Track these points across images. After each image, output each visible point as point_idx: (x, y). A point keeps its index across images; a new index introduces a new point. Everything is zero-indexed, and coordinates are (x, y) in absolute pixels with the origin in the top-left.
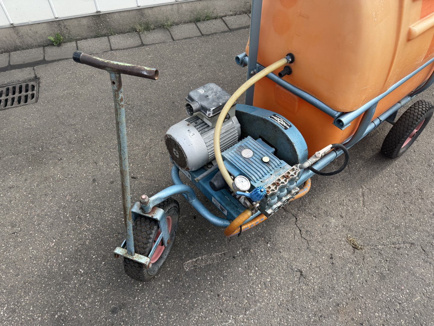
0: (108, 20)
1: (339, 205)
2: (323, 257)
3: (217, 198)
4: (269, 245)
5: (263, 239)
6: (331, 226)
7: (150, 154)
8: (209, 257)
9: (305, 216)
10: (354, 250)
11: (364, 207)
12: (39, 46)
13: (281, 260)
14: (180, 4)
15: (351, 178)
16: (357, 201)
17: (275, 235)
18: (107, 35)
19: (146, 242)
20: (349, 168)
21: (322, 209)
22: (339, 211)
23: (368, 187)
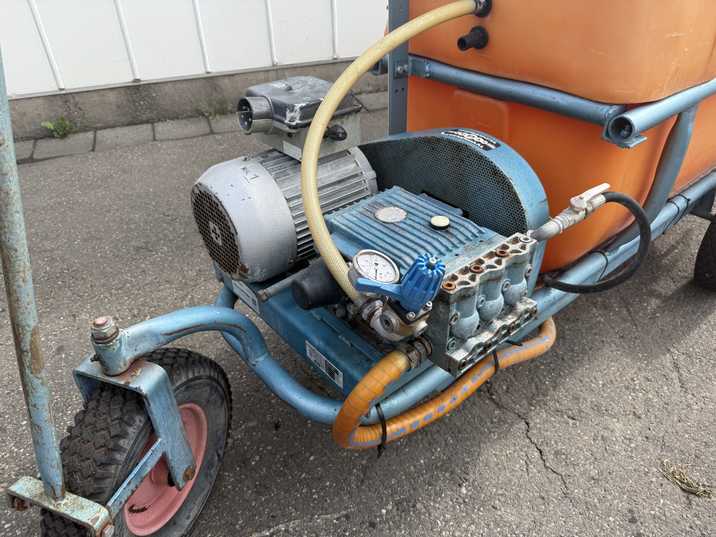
0: (154, 95)
1: (624, 389)
2: (611, 518)
3: (317, 341)
4: (464, 490)
5: (447, 475)
6: (614, 439)
7: (192, 296)
8: (307, 526)
9: (547, 416)
10: (688, 498)
11: (686, 392)
12: (28, 139)
13: (499, 529)
14: (280, 71)
15: (639, 332)
16: (665, 380)
17: (477, 465)
18: (151, 121)
19: (104, 460)
20: (630, 313)
21: (585, 399)
22: (628, 403)
23: (682, 350)
